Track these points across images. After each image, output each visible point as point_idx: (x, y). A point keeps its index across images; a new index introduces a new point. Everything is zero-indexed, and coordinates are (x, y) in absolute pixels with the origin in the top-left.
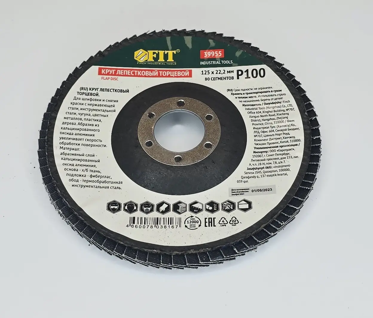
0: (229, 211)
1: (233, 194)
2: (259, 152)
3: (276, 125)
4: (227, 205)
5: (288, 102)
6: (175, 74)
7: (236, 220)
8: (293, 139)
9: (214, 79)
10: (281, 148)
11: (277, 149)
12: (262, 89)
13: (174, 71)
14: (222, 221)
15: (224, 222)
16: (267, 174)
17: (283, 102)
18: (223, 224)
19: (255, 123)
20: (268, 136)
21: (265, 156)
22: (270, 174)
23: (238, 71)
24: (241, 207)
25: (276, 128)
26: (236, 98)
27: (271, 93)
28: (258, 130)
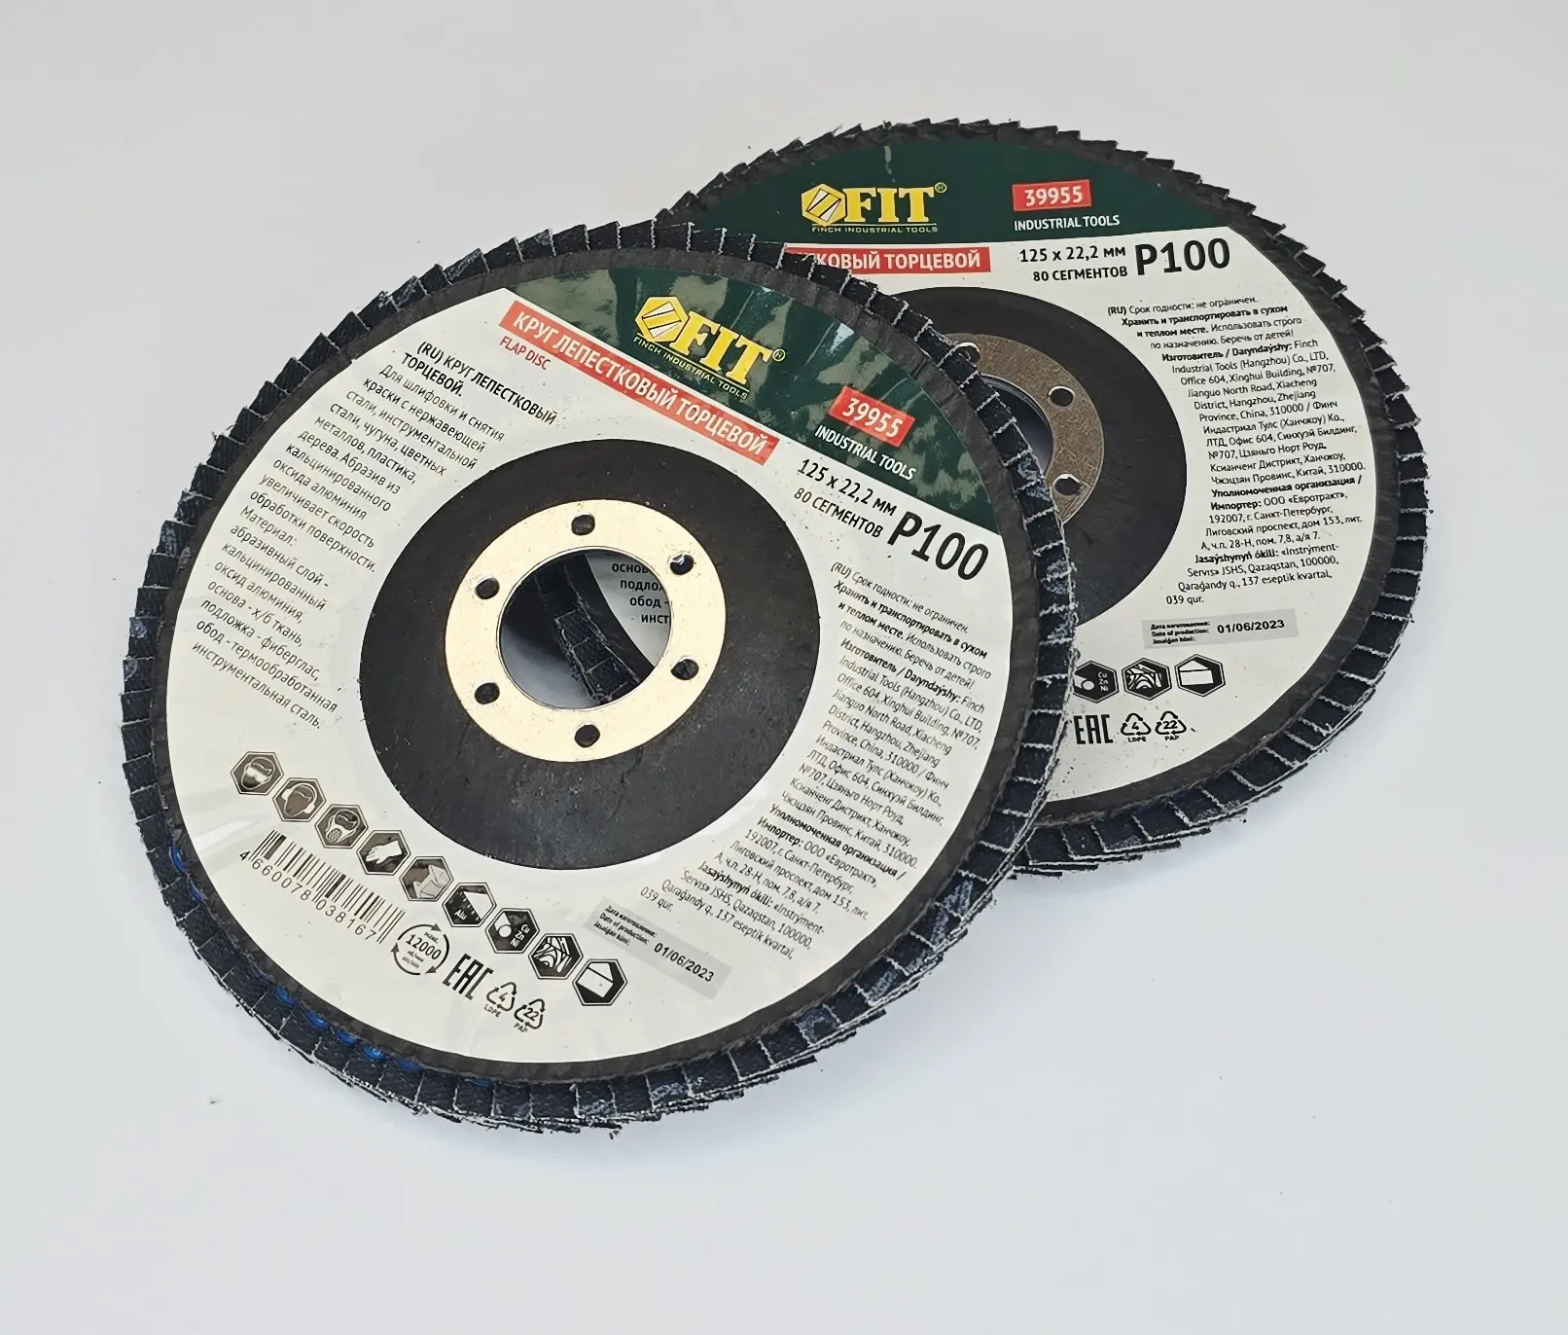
0: (1150, 693)
1: (1157, 638)
2: (1231, 507)
3: (1277, 419)
4: (1141, 675)
5: (1311, 344)
6: (936, 261)
7: (1176, 723)
8: (1338, 462)
9: (1062, 275)
10: (1299, 493)
11: (1288, 494)
12: (1222, 304)
13: (932, 252)
14: (1130, 724)
15: (1137, 728)
16: (1261, 574)
17: (1296, 345)
18: (1136, 736)
19: (1207, 412)
20: (1254, 453)
21: (1249, 518)
22: (1272, 574)
23: (1139, 248)
24: (1189, 679)
25: (1279, 429)
26: (1140, 334)
27: (1253, 318)
28: (1219, 436)
